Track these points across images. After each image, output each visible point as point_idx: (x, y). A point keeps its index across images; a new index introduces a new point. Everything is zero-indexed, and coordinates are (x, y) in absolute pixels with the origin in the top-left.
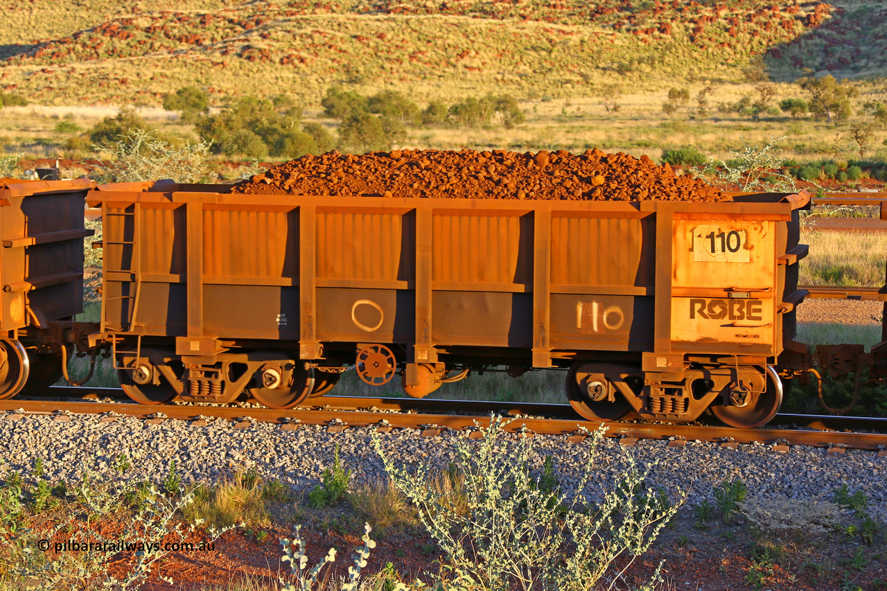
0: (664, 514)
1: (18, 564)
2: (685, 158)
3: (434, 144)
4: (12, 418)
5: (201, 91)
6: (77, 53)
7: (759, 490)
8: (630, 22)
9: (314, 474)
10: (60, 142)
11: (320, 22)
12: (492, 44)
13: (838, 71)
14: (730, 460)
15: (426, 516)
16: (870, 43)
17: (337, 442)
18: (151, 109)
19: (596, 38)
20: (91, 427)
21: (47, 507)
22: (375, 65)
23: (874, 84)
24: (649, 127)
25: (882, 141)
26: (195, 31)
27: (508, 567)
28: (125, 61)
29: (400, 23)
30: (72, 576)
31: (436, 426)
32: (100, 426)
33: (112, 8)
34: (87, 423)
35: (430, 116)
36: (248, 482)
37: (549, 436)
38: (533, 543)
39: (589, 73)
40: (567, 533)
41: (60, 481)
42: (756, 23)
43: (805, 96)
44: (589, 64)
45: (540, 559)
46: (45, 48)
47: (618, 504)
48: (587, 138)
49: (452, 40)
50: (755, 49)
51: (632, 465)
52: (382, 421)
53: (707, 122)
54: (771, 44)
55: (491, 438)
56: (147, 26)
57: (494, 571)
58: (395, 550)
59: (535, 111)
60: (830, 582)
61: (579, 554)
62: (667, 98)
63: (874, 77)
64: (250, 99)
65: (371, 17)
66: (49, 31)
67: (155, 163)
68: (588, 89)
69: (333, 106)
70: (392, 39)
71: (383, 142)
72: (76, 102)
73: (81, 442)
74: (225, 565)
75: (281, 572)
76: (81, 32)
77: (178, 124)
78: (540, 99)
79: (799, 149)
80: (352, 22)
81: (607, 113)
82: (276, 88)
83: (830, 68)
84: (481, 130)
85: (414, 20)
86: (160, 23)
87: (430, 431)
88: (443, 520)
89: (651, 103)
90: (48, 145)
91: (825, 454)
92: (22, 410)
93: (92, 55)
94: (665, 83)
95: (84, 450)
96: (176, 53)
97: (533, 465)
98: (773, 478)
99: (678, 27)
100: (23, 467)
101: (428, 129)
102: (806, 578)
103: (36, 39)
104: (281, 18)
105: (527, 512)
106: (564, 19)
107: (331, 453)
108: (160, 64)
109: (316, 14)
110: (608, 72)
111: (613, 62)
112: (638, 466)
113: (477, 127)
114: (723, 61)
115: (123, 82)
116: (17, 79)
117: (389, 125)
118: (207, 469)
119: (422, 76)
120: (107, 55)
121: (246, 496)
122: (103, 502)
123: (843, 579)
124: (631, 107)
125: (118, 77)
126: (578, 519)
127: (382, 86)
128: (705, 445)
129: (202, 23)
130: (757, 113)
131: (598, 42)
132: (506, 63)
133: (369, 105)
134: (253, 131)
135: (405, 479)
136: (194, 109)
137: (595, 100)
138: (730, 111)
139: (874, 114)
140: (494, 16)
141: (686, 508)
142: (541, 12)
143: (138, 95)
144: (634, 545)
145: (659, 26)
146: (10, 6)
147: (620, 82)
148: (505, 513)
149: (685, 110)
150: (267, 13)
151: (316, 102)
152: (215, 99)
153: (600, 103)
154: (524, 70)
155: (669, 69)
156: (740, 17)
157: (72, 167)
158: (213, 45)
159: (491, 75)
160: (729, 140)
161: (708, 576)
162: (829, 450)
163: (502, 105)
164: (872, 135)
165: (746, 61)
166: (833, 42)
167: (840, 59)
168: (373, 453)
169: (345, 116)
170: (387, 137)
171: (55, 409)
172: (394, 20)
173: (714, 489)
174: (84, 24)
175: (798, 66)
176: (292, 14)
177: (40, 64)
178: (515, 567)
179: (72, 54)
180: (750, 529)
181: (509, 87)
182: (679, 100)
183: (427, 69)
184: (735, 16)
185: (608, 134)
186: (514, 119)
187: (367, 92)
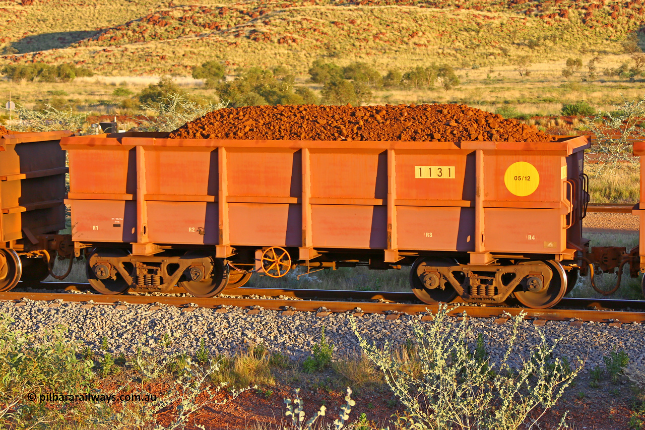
0: (568, 377)
1: (91, 416)
2: (579, 110)
3: (392, 102)
4: (85, 307)
5: (220, 64)
6: (129, 37)
7: (638, 358)
8: (538, 9)
9: (306, 347)
10: (117, 103)
11: (307, 12)
12: (434, 27)
14: (615, 336)
15: (391, 378)
17: (323, 324)
18: (184, 78)
19: (512, 21)
20: (143, 314)
21: (111, 372)
22: (348, 44)
24: (553, 87)
26: (215, 19)
27: (452, 417)
28: (164, 43)
29: (366, 12)
30: (131, 424)
31: (397, 312)
32: (149, 313)
33: (154, 4)
34: (139, 311)
35: (389, 81)
36: (258, 354)
37: (480, 319)
38: (470, 399)
39: (507, 48)
40: (495, 391)
41: (121, 353)
42: (632, 9)
44: (507, 41)
45: (475, 411)
46: (106, 33)
47: (533, 370)
48: (506, 96)
49: (405, 23)
50: (631, 28)
51: (544, 341)
52: (356, 308)
53: (596, 83)
55: (439, 321)
56: (180, 16)
57: (441, 419)
58: (367, 404)
59: (467, 77)
61: (504, 407)
62: (566, 66)
64: (256, 69)
65: (345, 8)
66: (108, 21)
67: (187, 118)
68: (507, 59)
69: (317, 74)
70: (361, 24)
71: (355, 101)
72: (128, 73)
73: (135, 325)
74: (242, 415)
75: (283, 421)
76: (132, 22)
77: (203, 89)
78: (471, 68)
80: (331, 12)
81: (521, 77)
82: (275, 61)
84: (427, 91)
85: (376, 10)
86: (190, 14)
87: (392, 316)
88: (403, 382)
89: (554, 69)
90: (108, 105)
92: (92, 301)
93: (140, 38)
94: (564, 54)
95: (139, 332)
96: (201, 36)
97: (469, 341)
99: (574, 13)
100: (93, 344)
101: (388, 90)
103: (99, 27)
104: (278, 9)
105: (466, 376)
106: (488, 8)
107: (319, 332)
108: (189, 44)
109: (304, 6)
110: (521, 47)
111: (525, 39)
112: (547, 341)
113: (424, 88)
114: (608, 37)
115: (163, 58)
116: (85, 57)
117: (359, 88)
118: (228, 344)
119: (383, 51)
120: (150, 38)
121: (257, 364)
122: (153, 370)
124: (539, 73)
125: (159, 54)
126: (504, 381)
127: (354, 59)
129: (220, 13)
130: (633, 76)
131: (514, 24)
132: (445, 40)
133: (344, 74)
134: (259, 93)
135: (374, 352)
136: (215, 78)
137: (512, 67)
138: (613, 74)
140: (436, 5)
141: (583, 372)
142: (471, 3)
143: (174, 67)
144: (545, 400)
145: (559, 12)
146: (80, 3)
147: (530, 54)
148: (449, 377)
149: (579, 75)
150: (268, 6)
151: (305, 71)
152: (230, 70)
153: (515, 70)
154: (459, 46)
155: (567, 44)
156: (620, 5)
157: (126, 121)
158: (228, 30)
159: (434, 50)
160: (612, 97)
161: (600, 422)
163: (442, 72)
165: (624, 37)
168: (350, 332)
169: (326, 81)
170: (357, 97)
171: (116, 300)
172: (362, 10)
173: (604, 357)
174: (134, 15)
176: (287, 7)
177: (102, 46)
178: (457, 418)
179: (125, 38)
180: (631, 387)
181: (448, 58)
182: (575, 67)
183: (387, 46)
184: (616, 4)
185: (521, 93)
186: (452, 82)
187: (342, 63)
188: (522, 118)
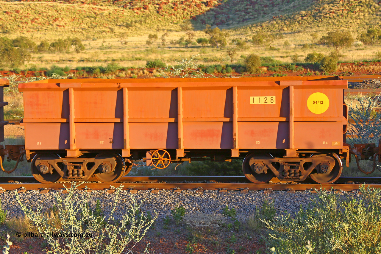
0: (149, 223)
2: (157, 65)
3: (43, 60)
7: (191, 210)
8: (131, 5)
12: (69, 15)
13: (220, 26)
14: (178, 198)
15: (41, 229)
16: (234, 14)
19: (115, 12)
22: (15, 25)
23: (236, 31)
24: (141, 51)
25: (240, 56)
27: (80, 251)
29: (26, 6)
31: (47, 188)
35: (41, 48)
37: (98, 191)
38: (91, 239)
39: (113, 28)
40: (106, 234)
42: (185, 5)
43: (207, 37)
44: (113, 23)
45: (94, 246)
47: (128, 220)
48: (113, 57)
49: (50, 13)
50: (185, 16)
52: (21, 187)
53: (166, 49)
54: (192, 14)
55: (71, 193)
57: (73, 253)
58: (28, 246)
59: (90, 45)
60: (221, 249)
61: (111, 243)
62: (148, 39)
63: (236, 28)
65: (12, 3)
68: (113, 35)
70: (23, 13)
71: (20, 60)
78: (92, 39)
79: (206, 60)
80: (4, 5)
81: (122, 45)
83: (217, 24)
84: (65, 54)
85: (32, 4)
87: (44, 191)
88: (49, 231)
89: (141, 40)
91: (218, 193)
94: (146, 32)
97: (91, 204)
98: (197, 205)
99: (152, 7)
101: (41, 53)
102: (211, 248)
105: (88, 225)
106: (101, 4)
110: (122, 27)
111: (123, 23)
112: (138, 202)
113: (63, 52)
114: (172, 22)
117: (22, 52)
119: (37, 30)
123: (227, 247)
124: (133, 42)
126: (111, 227)
127: (19, 34)
128: (167, 192)
130: (187, 44)
131: (117, 14)
132: (76, 23)
133: (13, 43)
135: (31, 213)
137: (116, 39)
138: (175, 43)
139: (236, 44)
140: (69, 2)
141: (159, 220)
142: (90, 0)
144: (136, 237)
145: (143, 6)
147: (127, 31)
148: (78, 227)
149: (156, 44)
153: (118, 41)
154: (84, 27)
155: (148, 26)
156: (178, 2)
159: (69, 29)
160: (176, 57)
161: (169, 249)
162: (220, 191)
163: (74, 43)
164: (236, 53)
165: (181, 21)
166: (218, 13)
167: (221, 21)
168: (18, 202)
169: (2, 48)
170: (22, 58)
172: (23, 4)
173: (171, 211)
175: (204, 24)
178: (83, 251)
180: (187, 228)
181: (78, 34)
182: (153, 39)
183: (39, 27)
184: (176, 2)
185: (123, 55)
186: (80, 48)
187: (12, 37)
188: (123, 70)
